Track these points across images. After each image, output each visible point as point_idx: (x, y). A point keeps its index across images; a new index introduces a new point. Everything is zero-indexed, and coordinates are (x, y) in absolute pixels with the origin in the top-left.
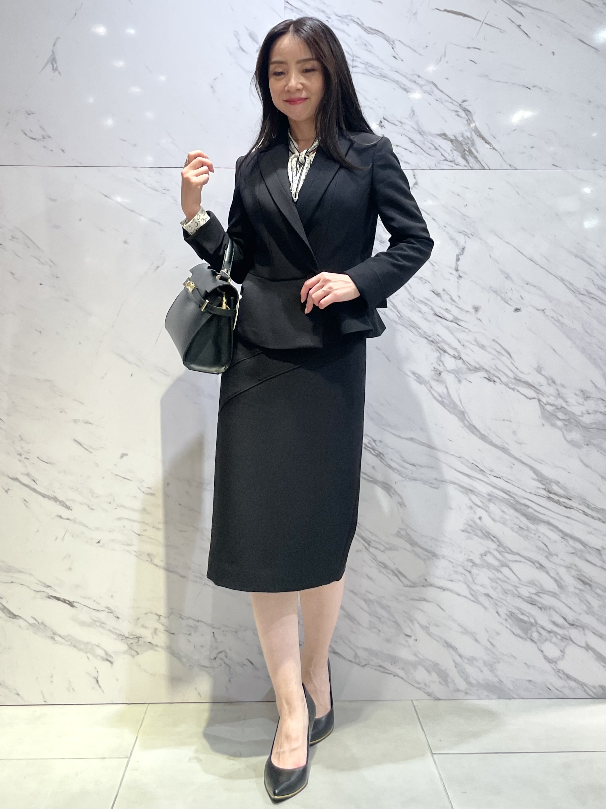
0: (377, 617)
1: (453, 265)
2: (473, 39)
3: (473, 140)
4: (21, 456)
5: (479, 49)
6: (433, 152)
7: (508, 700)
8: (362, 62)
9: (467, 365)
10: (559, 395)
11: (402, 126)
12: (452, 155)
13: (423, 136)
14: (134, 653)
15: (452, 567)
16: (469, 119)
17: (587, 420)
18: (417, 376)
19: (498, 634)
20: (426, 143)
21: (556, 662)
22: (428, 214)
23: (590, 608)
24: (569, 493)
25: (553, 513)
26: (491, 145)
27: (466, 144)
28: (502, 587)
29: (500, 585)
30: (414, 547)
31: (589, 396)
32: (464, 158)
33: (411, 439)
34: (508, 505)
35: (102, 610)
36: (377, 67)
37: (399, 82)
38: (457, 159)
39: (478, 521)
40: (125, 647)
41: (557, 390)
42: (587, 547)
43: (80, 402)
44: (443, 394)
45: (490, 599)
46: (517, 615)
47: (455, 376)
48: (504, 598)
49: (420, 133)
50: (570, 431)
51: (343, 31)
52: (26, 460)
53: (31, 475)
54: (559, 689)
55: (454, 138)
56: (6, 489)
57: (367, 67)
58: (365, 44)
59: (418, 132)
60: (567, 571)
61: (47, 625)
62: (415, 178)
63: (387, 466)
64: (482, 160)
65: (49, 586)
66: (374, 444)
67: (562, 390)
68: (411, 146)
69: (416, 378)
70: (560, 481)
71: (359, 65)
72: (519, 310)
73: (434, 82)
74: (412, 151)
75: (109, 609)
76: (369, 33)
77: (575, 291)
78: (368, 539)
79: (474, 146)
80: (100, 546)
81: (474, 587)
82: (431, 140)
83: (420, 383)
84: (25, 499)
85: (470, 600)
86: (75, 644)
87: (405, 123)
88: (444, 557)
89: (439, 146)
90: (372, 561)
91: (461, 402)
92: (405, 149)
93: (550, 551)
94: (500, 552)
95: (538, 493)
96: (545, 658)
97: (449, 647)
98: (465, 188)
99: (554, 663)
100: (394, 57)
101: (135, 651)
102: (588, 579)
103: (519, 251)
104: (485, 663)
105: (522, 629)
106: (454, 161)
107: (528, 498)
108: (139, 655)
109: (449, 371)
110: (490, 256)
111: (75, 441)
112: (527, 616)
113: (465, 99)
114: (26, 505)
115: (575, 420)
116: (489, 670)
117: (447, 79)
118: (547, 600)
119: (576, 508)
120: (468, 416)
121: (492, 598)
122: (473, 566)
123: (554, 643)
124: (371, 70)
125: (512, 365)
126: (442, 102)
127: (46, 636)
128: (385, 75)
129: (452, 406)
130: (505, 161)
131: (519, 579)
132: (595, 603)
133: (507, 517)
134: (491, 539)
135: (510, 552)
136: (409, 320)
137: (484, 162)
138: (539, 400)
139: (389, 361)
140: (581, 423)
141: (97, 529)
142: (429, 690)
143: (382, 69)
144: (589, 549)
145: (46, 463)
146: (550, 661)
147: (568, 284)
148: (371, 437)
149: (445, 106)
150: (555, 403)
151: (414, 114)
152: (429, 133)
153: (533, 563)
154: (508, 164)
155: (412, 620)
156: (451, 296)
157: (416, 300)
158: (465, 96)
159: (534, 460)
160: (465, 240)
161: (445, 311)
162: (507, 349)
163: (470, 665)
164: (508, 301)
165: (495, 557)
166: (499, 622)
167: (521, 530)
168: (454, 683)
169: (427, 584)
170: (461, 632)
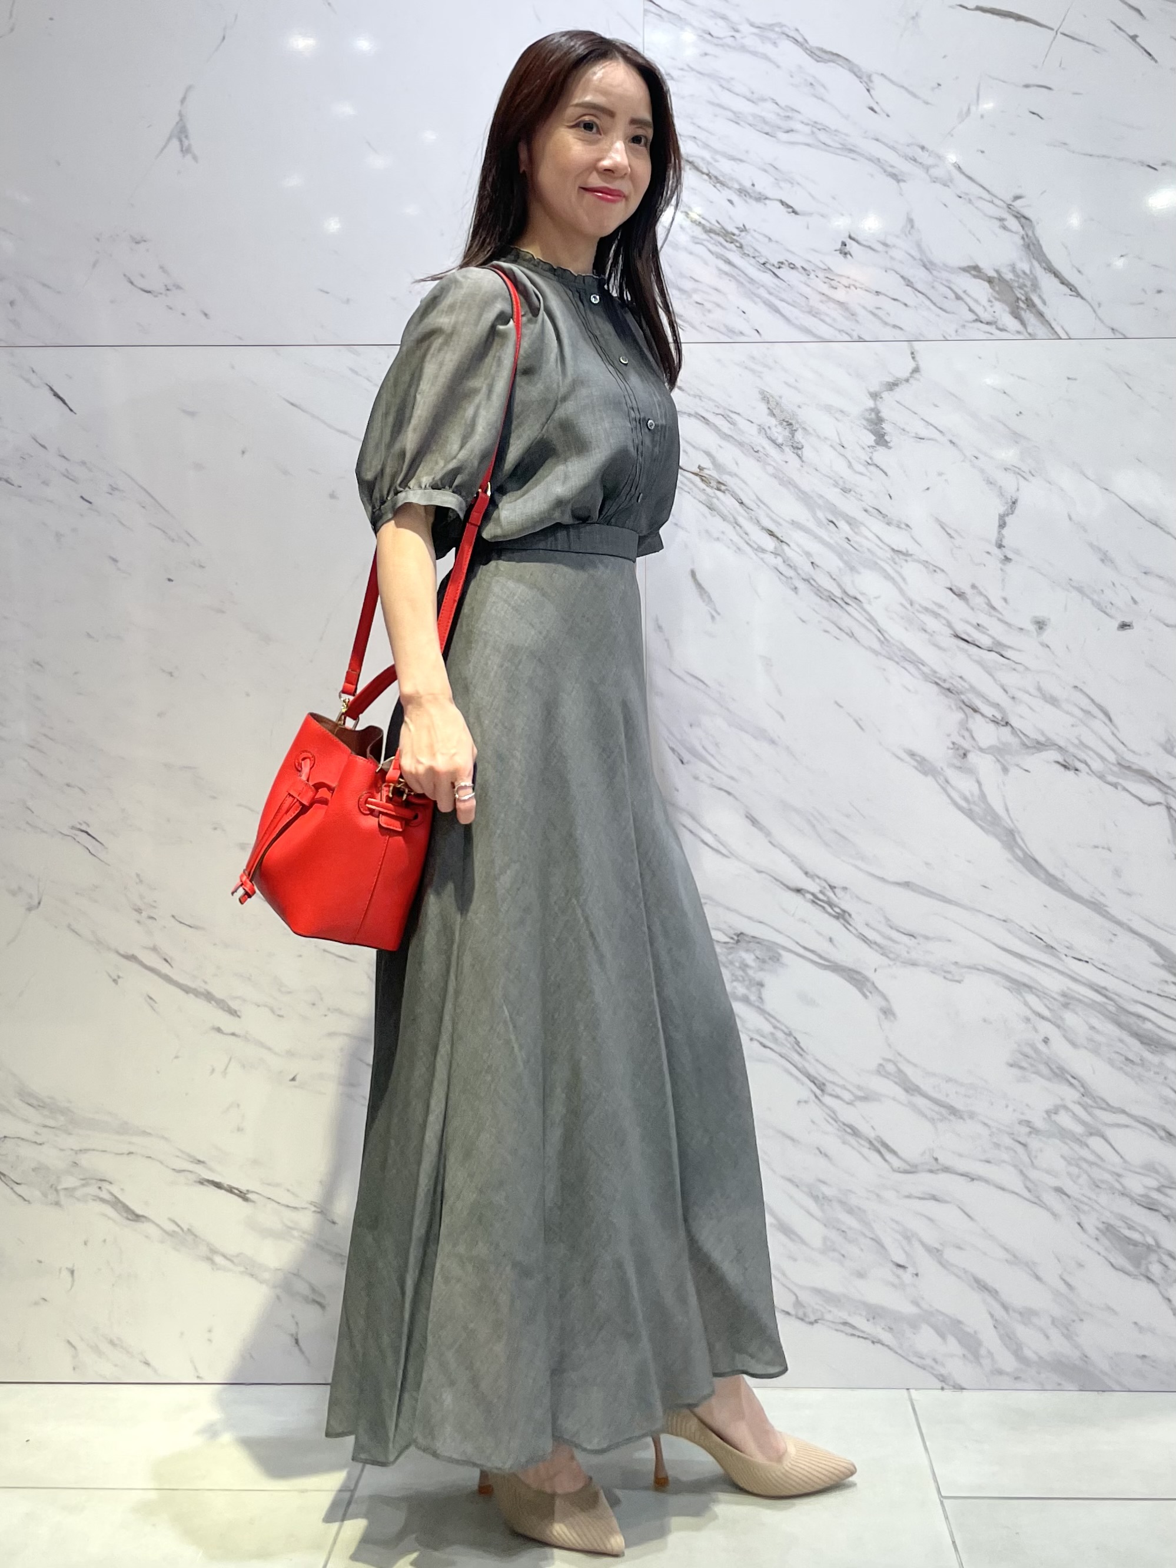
0: (838, 1229)
1: (993, 536)
2: (1036, 67)
3: (1036, 278)
4: (140, 913)
5: (1049, 89)
6: (951, 304)
7: (1100, 1392)
8: (806, 121)
9: (1019, 737)
11: (887, 252)
12: (991, 310)
13: (931, 273)
15: (990, 1135)
16: (1027, 236)
18: (918, 759)
19: (1081, 1265)
22: (941, 432)
26: (1073, 289)
27: (1020, 287)
28: (1089, 1176)
29: (1086, 1172)
30: (912, 1095)
32: (1017, 316)
33: (907, 885)
34: (1102, 1015)
35: (299, 1207)
36: (836, 131)
37: (883, 162)
38: (1001, 318)
39: (1042, 1047)
43: (251, 810)
44: (972, 795)
45: (1065, 1198)
46: (1122, 1231)
47: (994, 758)
48: (1094, 1197)
49: (925, 266)
51: (766, 57)
52: (149, 921)
53: (161, 949)
55: (995, 275)
56: (114, 976)
57: (815, 130)
58: (811, 84)
59: (921, 263)
61: (198, 1234)
62: (913, 358)
63: (858, 937)
64: (1055, 320)
65: (199, 1161)
66: (830, 894)
68: (906, 294)
69: (915, 764)
71: (798, 126)
72: (1129, 626)
74: (908, 304)
75: (315, 1206)
76: (819, 59)
78: (820, 1078)
79: (1038, 291)
80: (297, 1087)
81: (1033, 1174)
82: (947, 281)
83: (925, 773)
84: (150, 995)
85: (1025, 1199)
86: (252, 1270)
87: (894, 246)
88: (972, 1115)
89: (965, 292)
90: (828, 1122)
91: (1007, 810)
92: (895, 300)
94: (1085, 1107)
95: (1163, 991)
97: (981, 1288)
98: (1019, 377)
100: (872, 109)
103: (1129, 506)
104: (1054, 1321)
105: (1130, 1258)
106: (995, 322)
107: (1144, 1001)
109: (981, 750)
110: (1070, 519)
112: (1140, 1233)
113: (1018, 192)
114: (152, 1007)
116: (1063, 1335)
117: (982, 152)
120: (1023, 840)
121: (1069, 1196)
122: (1031, 1133)
124: (823, 136)
125: (1112, 736)
126: (970, 201)
127: (195, 1255)
128: (853, 148)
129: (989, 818)
130: (1102, 321)
131: (1125, 1161)
133: (1101, 1039)
134: (1068, 1081)
135: (1104, 1106)
136: (902, 648)
137: (1058, 324)
138: (1169, 808)
139: (862, 729)
141: (288, 1051)
142: (943, 1371)
143: (846, 135)
145: (189, 928)
148: (825, 881)
149: (976, 208)
151: (912, 227)
152: (944, 265)
153: (1154, 1130)
154: (1109, 327)
155: (908, 1236)
156: (988, 599)
157: (917, 606)
158: (1020, 187)
159: (1159, 928)
160: (1018, 484)
161: (975, 628)
162: (1103, 704)
163: (1025, 1324)
164: (1106, 607)
165: (1075, 1116)
166: (1081, 1243)
167: (1130, 1065)
168: (993, 1359)
169: (939, 1167)
170: (1007, 1260)
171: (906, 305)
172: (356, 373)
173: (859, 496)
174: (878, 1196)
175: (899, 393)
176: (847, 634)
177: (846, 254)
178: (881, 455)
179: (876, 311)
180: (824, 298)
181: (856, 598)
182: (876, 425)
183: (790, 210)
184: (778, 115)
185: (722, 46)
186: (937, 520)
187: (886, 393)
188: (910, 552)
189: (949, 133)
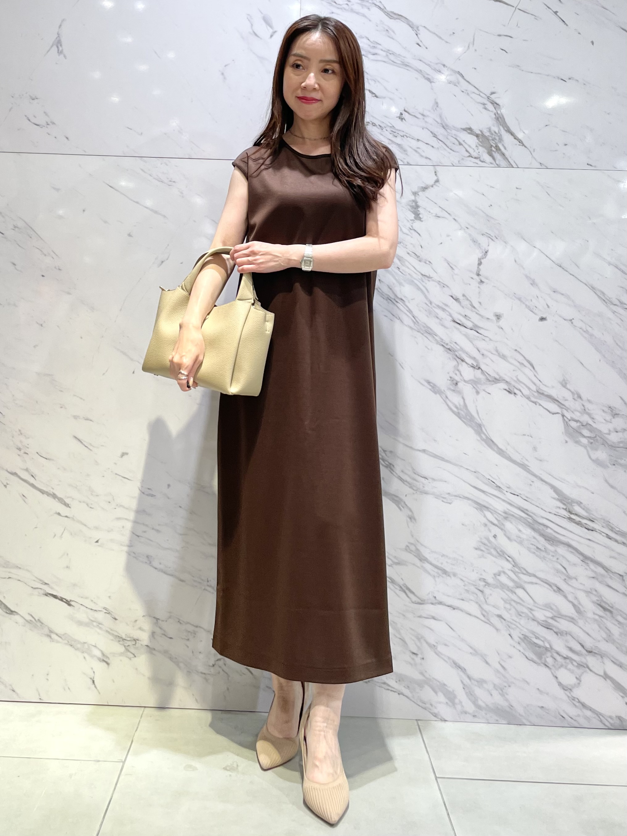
1: (475, 269)
2: (504, 26)
3: (501, 135)
4: (20, 450)
5: (511, 37)
6: (457, 148)
7: (519, 726)
8: (384, 49)
9: (485, 375)
10: (585, 411)
11: (424, 119)
12: (477, 151)
13: (446, 130)
14: (132, 656)
15: (464, 586)
16: (497, 113)
17: (614, 438)
18: (431, 384)
19: (510, 657)
20: (449, 137)
21: (571, 690)
22: (449, 214)
23: (610, 636)
24: (593, 515)
25: (573, 534)
26: (520, 142)
27: (493, 140)
28: (516, 609)
29: (514, 607)
30: (423, 563)
31: (617, 413)
32: (491, 155)
33: (424, 451)
34: (525, 524)
35: (99, 611)
36: (399, 55)
37: (423, 72)
38: (482, 155)
39: (492, 539)
40: (122, 649)
41: (583, 406)
42: (609, 571)
43: (81, 399)
44: (460, 405)
45: (503, 620)
46: (532, 639)
47: (472, 386)
48: (518, 620)
49: (443, 127)
50: (596, 450)
51: (364, 16)
52: (25, 455)
53: (30, 470)
54: (572, 717)
55: (479, 133)
56: (5, 484)
57: (388, 54)
58: (387, 30)
59: (441, 125)
60: (586, 596)
61: (43, 622)
62: (436, 175)
63: (397, 478)
64: (510, 157)
65: (46, 584)
67: (588, 406)
68: (433, 141)
69: (430, 387)
70: (582, 501)
71: (379, 51)
72: (545, 319)
73: (461, 72)
75: (106, 610)
76: (391, 17)
77: (606, 301)
79: (502, 142)
80: (98, 546)
81: (485, 607)
82: (455, 135)
83: (435, 393)
84: (24, 494)
85: (481, 620)
86: (72, 643)
87: (428, 116)
88: (455, 575)
89: (464, 141)
91: (478, 413)
92: (427, 144)
93: (569, 574)
94: (514, 573)
95: (557, 513)
96: (559, 685)
97: (457, 667)
98: (491, 187)
99: (569, 690)
100: (418, 44)
101: (132, 653)
102: (609, 606)
103: (547, 257)
104: (495, 686)
105: (536, 654)
106: (480, 158)
107: (548, 517)
108: (136, 658)
109: (465, 381)
110: (515, 261)
111: (76, 437)
112: (542, 640)
113: (493, 90)
114: (24, 501)
115: (601, 438)
116: (500, 693)
117: (475, 69)
118: (564, 625)
119: (599, 530)
120: (486, 430)
121: (505, 620)
122: (485, 585)
123: (569, 670)
124: (392, 57)
125: (534, 377)
126: (468, 93)
127: (42, 634)
128: (408, 64)
129: (468, 417)
130: (535, 159)
131: (535, 602)
132: (616, 631)
133: (524, 537)
134: (506, 558)
135: (525, 572)
136: (425, 325)
137: (512, 160)
138: (563, 416)
139: (403, 368)
140: (607, 441)
141: (96, 528)
142: (436, 711)
143: (404, 57)
144: (611, 575)
145: (45, 459)
146: (565, 688)
147: (599, 294)
149: (471, 98)
150: (579, 419)
151: (437, 106)
152: (454, 127)
153: (550, 586)
154: (539, 162)
155: (419, 638)
156: (471, 302)
157: (434, 305)
158: (494, 87)
159: (556, 479)
160: (489, 242)
161: (464, 317)
162: (530, 360)
163: (480, 688)
164: (533, 308)
165: (509, 577)
166: (511, 645)
167: (539, 551)
168: (462, 706)
169: (436, 602)
170: (471, 653)
171: (433, 147)
172: (145, 172)
173: (405, 246)
174: (404, 615)
175: (428, 193)
176: (396, 318)
177: (402, 119)
178: (417, 225)
179: (418, 150)
180: (390, 142)
181: (402, 299)
182: (415, 208)
183: (374, 95)
184: (369, 45)
185: (341, 9)
186: (446, 260)
187: (421, 192)
188: (431, 276)
189: (459, 58)
